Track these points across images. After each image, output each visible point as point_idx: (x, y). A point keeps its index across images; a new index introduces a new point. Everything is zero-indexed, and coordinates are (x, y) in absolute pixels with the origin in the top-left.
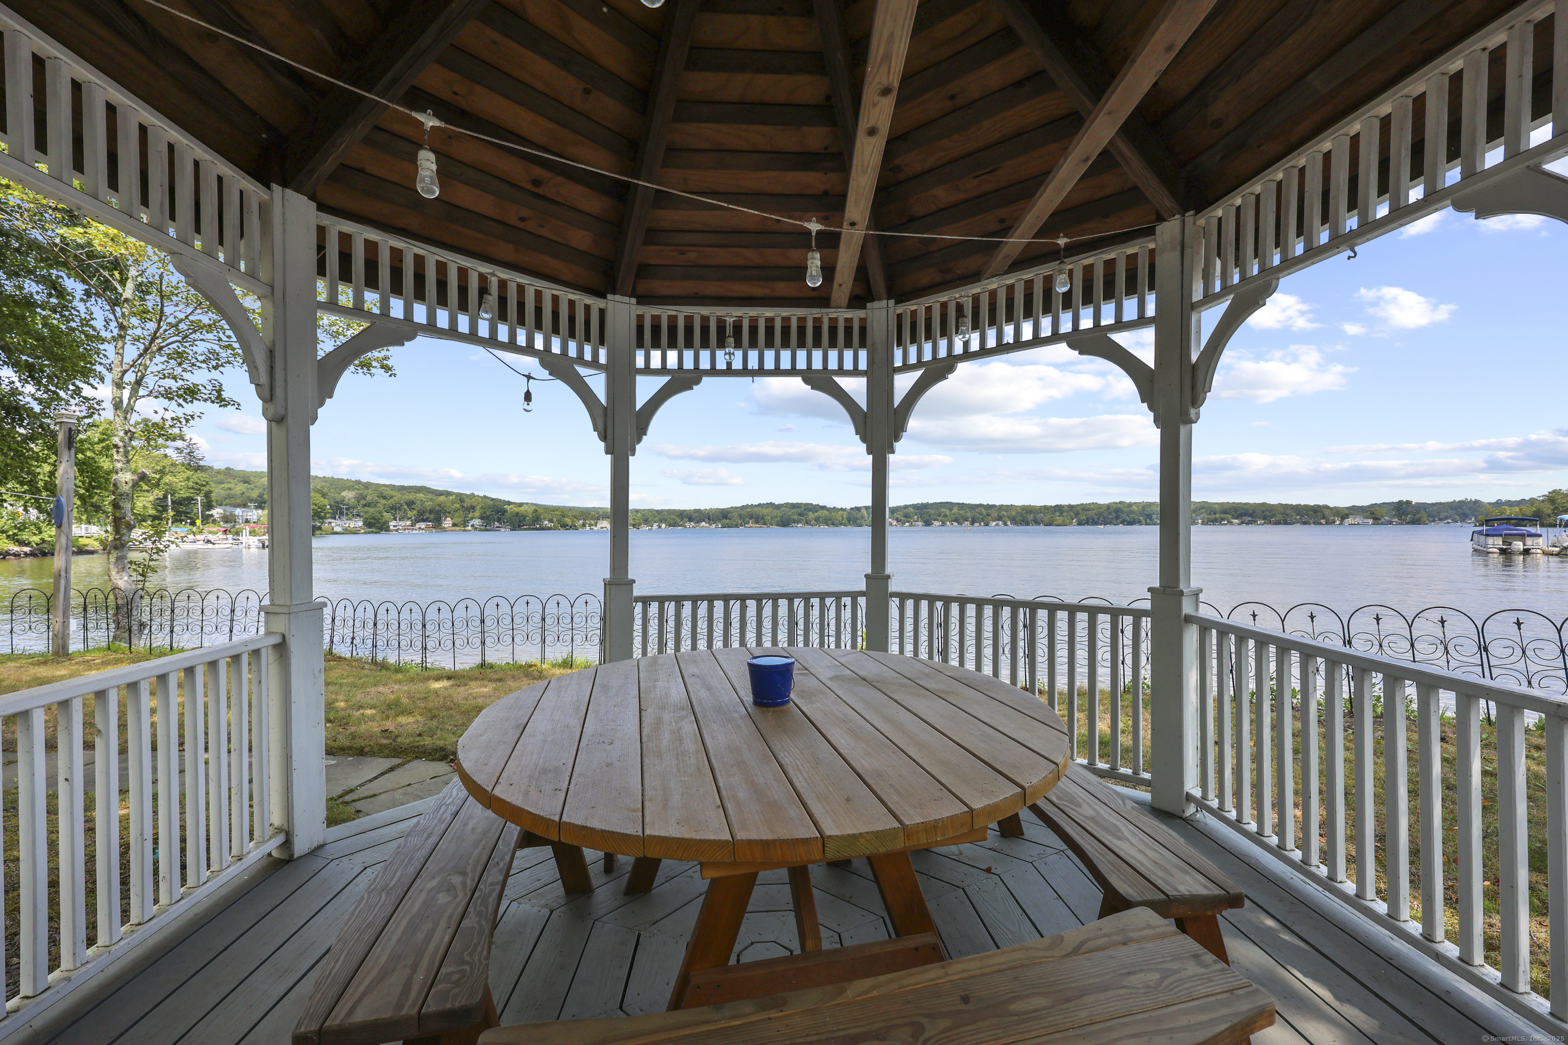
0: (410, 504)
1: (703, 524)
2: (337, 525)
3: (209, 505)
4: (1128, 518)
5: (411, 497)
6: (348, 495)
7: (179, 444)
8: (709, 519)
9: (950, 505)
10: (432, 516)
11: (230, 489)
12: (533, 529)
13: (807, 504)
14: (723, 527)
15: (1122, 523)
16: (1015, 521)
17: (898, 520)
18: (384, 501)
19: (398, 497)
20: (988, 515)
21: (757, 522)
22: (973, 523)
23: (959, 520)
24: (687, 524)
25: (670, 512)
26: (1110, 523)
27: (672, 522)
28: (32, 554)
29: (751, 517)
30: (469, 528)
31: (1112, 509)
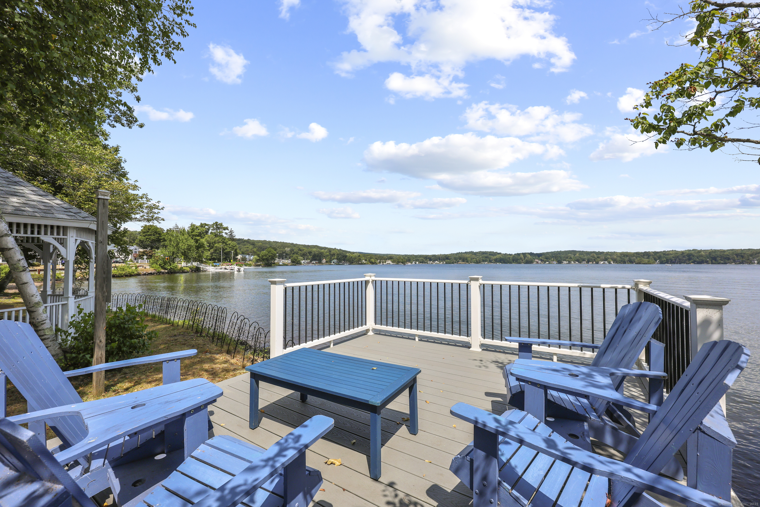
0: (310, 253)
1: (437, 262)
2: (281, 262)
3: (236, 254)
4: (697, 260)
5: (310, 250)
6: (287, 249)
7: (227, 231)
8: (440, 260)
9: (574, 252)
10: (318, 258)
11: (248, 248)
12: (358, 264)
13: (490, 252)
14: (446, 263)
15: (694, 262)
16: (615, 261)
17: (541, 260)
18: (300, 252)
19: (306, 250)
20: (598, 258)
21: (463, 261)
22: (588, 262)
23: (580, 261)
24: (429, 262)
25: (421, 256)
26: (684, 263)
27: (421, 261)
28: (168, 273)
29: (460, 259)
30: (332, 263)
31: (685, 254)
